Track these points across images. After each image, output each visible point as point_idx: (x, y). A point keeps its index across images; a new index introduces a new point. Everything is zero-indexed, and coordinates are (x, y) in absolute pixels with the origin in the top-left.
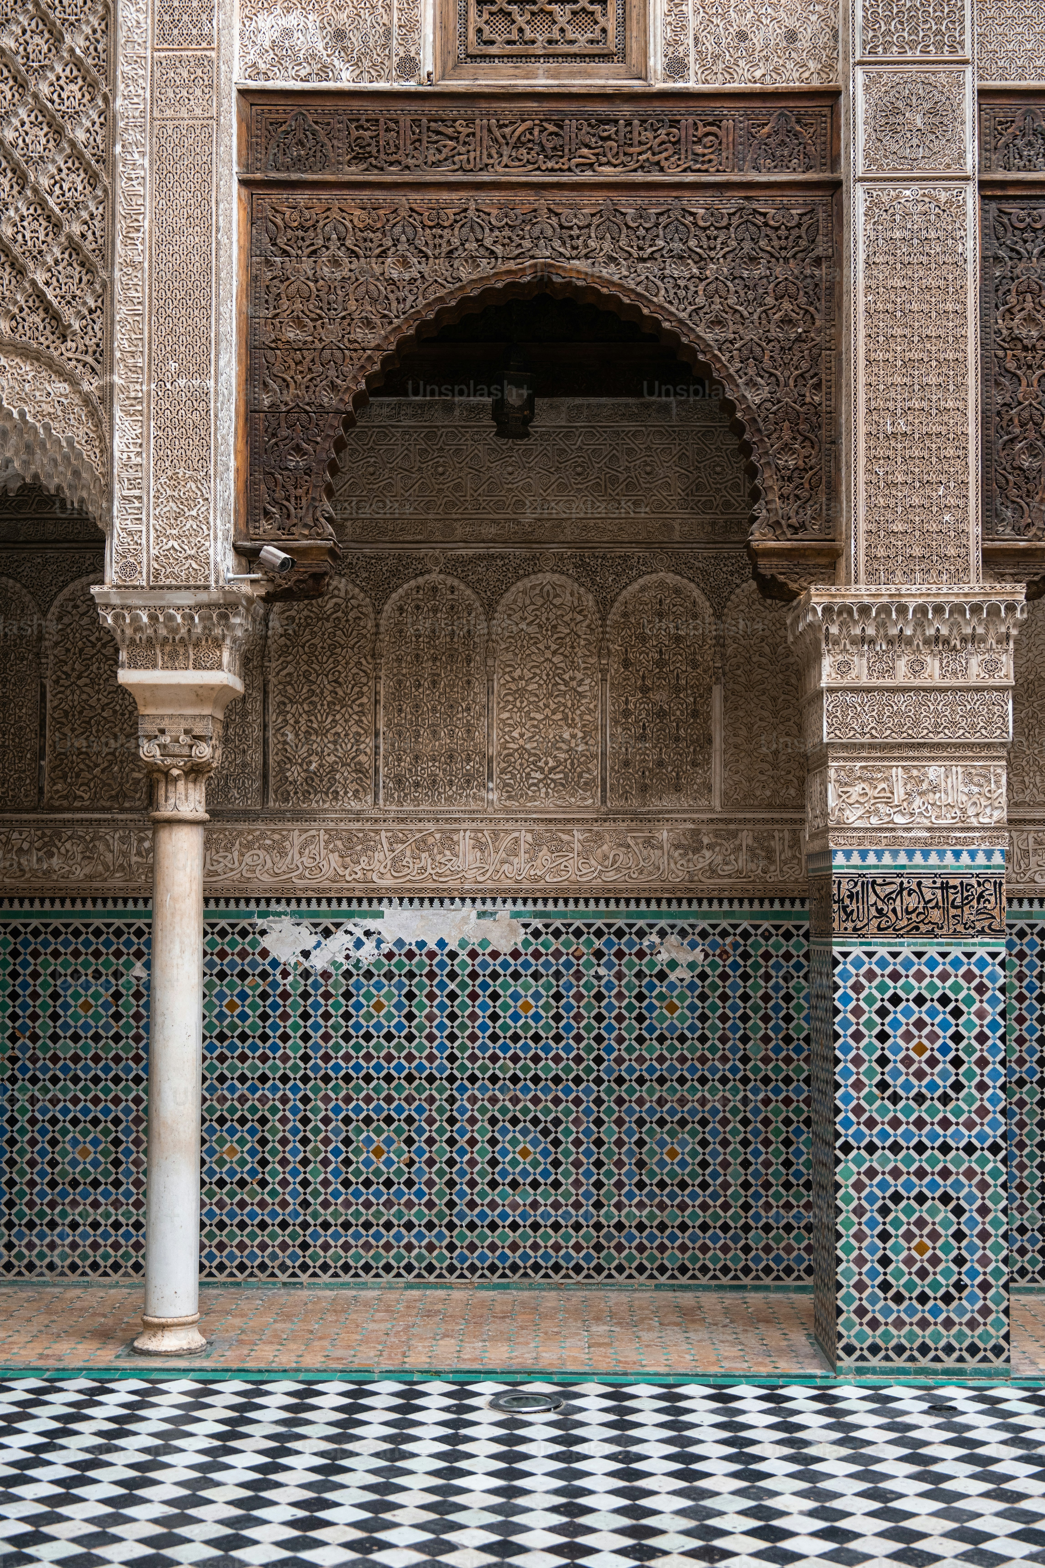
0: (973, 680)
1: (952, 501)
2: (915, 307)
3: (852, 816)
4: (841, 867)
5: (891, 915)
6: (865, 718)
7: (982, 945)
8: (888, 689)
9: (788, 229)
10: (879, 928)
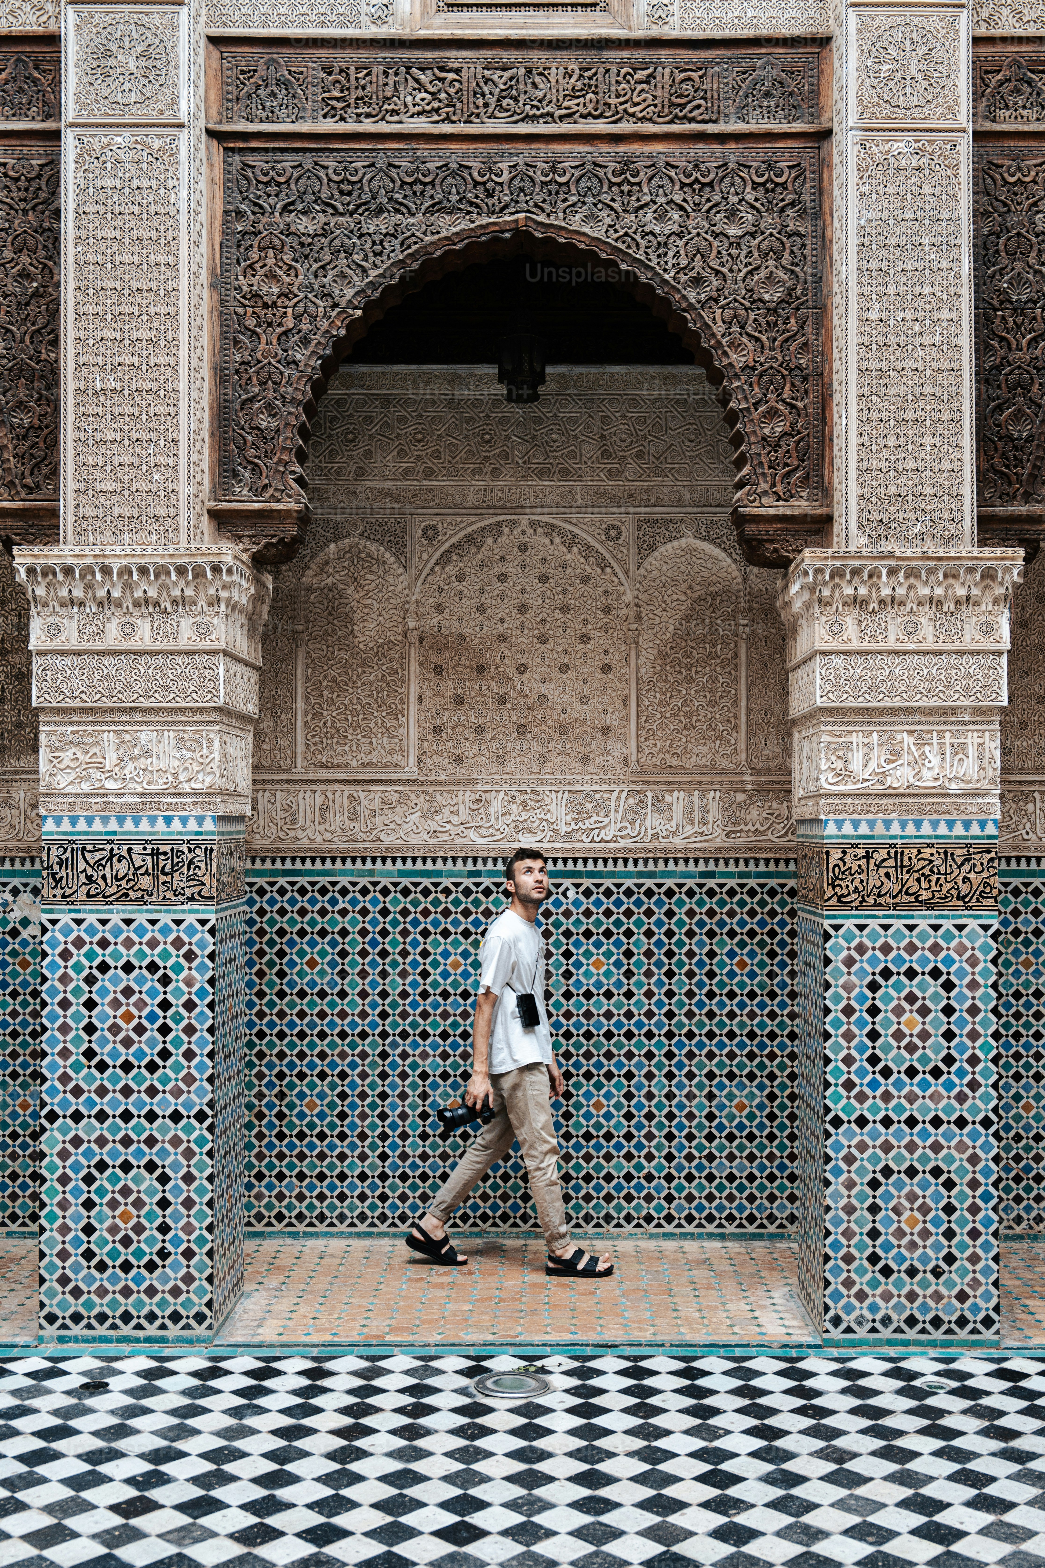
0: (183, 643)
1: (163, 460)
2: (126, 258)
3: (63, 781)
4: (51, 833)
5: (100, 881)
6: (75, 682)
7: (191, 911)
8: (98, 653)
9: (29, 180)
10: (88, 895)
